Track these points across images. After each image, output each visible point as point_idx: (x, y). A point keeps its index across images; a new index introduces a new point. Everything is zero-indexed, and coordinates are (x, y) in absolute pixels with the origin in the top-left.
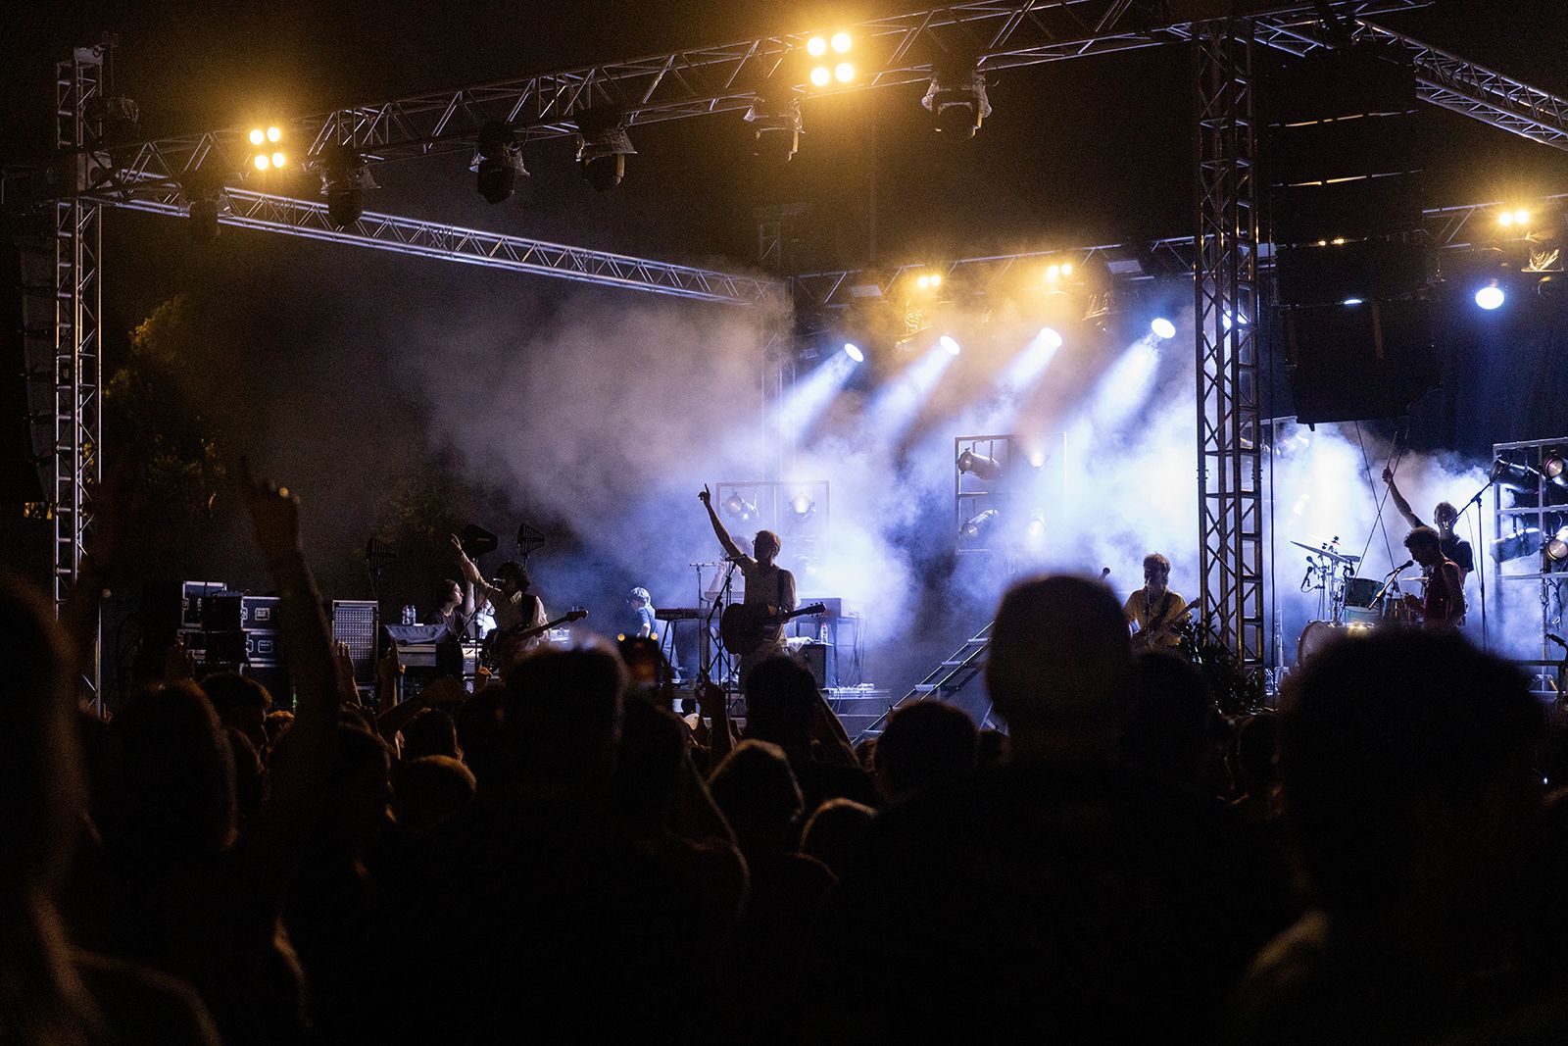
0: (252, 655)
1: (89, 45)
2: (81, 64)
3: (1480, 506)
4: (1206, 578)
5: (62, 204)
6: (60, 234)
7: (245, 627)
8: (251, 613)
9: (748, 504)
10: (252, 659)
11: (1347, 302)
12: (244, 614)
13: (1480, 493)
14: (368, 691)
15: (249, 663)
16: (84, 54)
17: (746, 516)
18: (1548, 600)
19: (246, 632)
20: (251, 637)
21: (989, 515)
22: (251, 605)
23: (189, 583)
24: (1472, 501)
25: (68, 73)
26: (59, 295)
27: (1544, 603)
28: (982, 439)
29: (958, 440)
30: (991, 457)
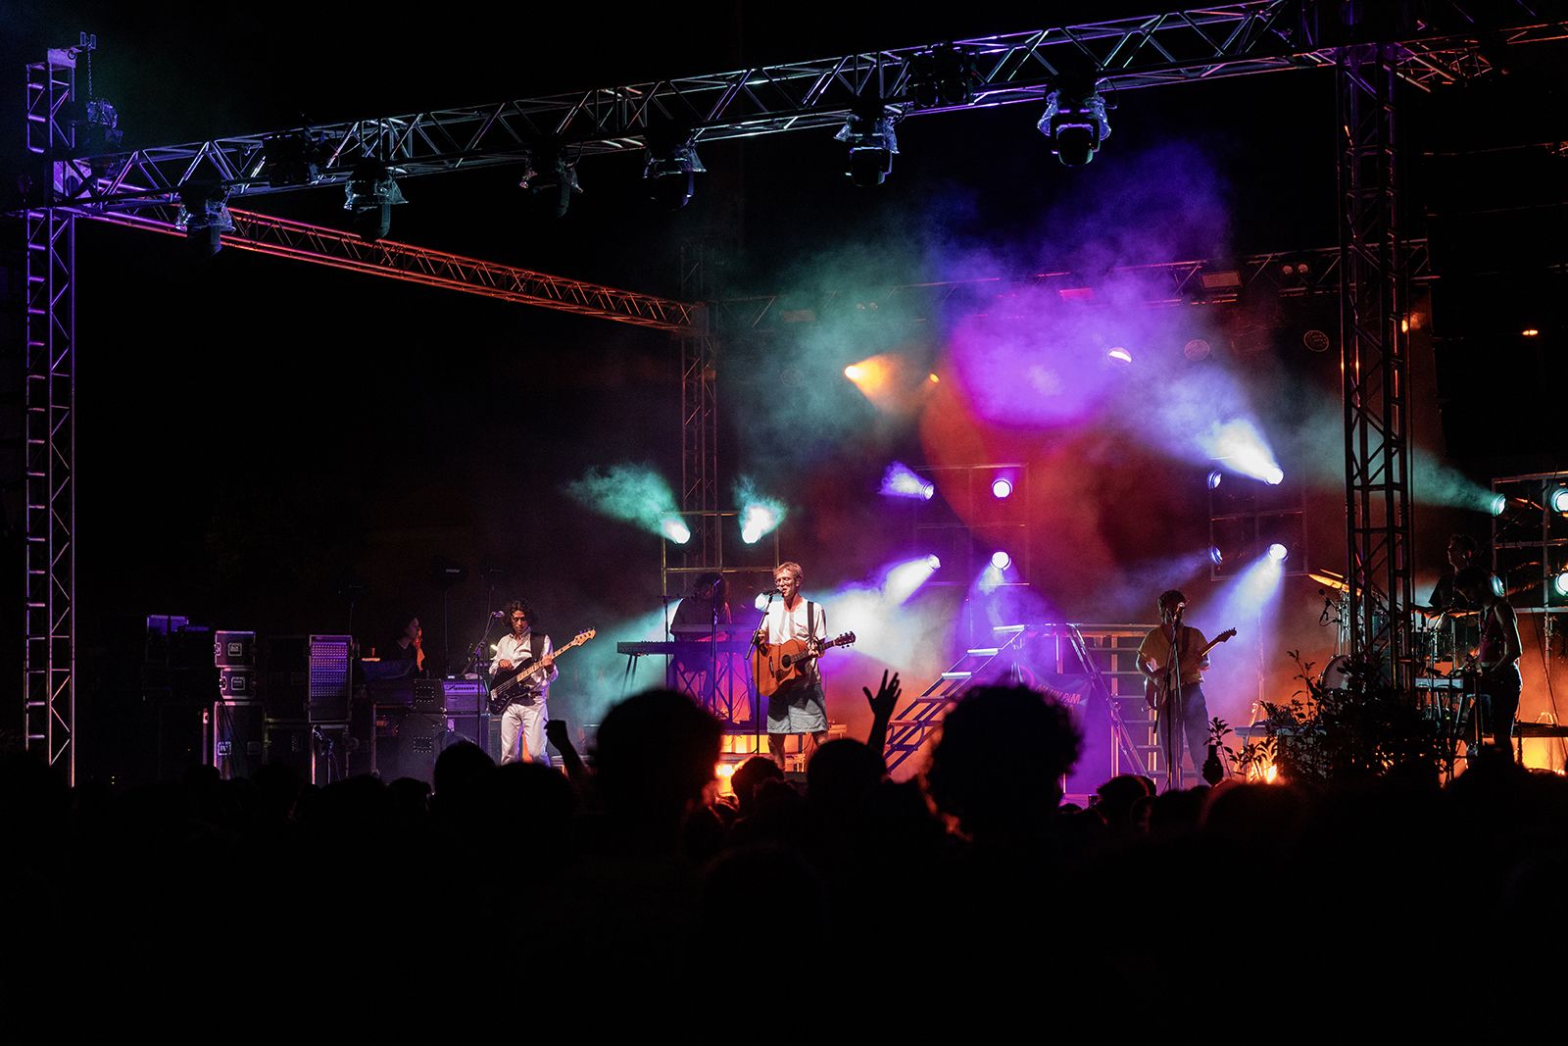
0: (226, 693)
1: (62, 46)
2: (54, 66)
5: (33, 214)
6: (30, 246)
7: (219, 663)
8: (225, 649)
10: (225, 697)
11: (1526, 333)
12: (219, 650)
14: (343, 730)
15: (224, 701)
16: (59, 57)
19: (220, 669)
20: (224, 674)
22: (224, 641)
23: (152, 616)
25: (41, 77)
26: (29, 311)
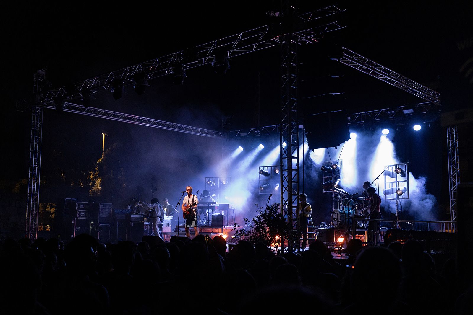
0: (79, 216)
2: (39, 74)
3: (378, 180)
4: (282, 195)
5: (33, 107)
6: (33, 114)
7: (77, 209)
8: (79, 206)
9: (212, 182)
12: (77, 206)
13: (378, 177)
15: (78, 218)
16: (40, 72)
17: (212, 185)
18: (398, 205)
20: (79, 212)
21: (266, 185)
22: (79, 204)
23: (66, 199)
24: (376, 179)
25: (36, 76)
26: (32, 129)
27: (397, 206)
28: (265, 167)
29: (260, 167)
30: (267, 171)
